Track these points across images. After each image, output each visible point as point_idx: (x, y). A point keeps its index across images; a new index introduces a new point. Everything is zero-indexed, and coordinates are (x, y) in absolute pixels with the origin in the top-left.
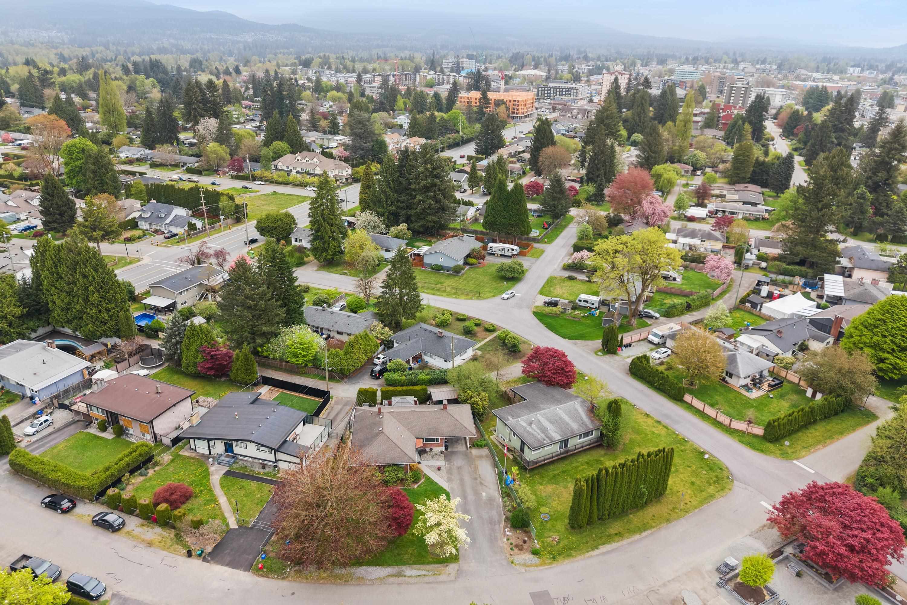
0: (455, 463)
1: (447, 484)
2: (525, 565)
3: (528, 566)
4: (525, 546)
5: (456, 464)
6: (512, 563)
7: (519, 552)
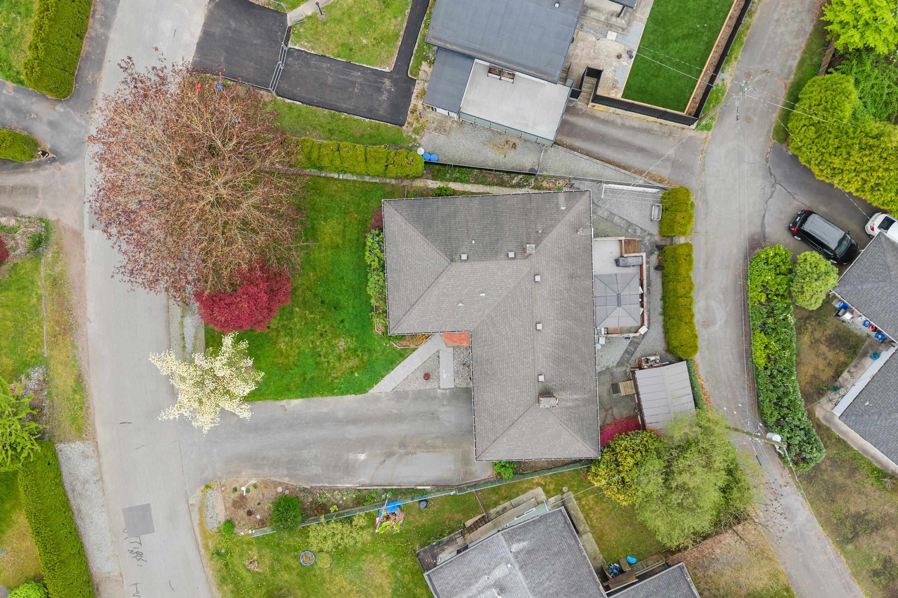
0: (447, 408)
1: (389, 389)
2: (203, 507)
3: (200, 510)
4: (242, 513)
5: (442, 409)
6: (207, 487)
7: (230, 500)
